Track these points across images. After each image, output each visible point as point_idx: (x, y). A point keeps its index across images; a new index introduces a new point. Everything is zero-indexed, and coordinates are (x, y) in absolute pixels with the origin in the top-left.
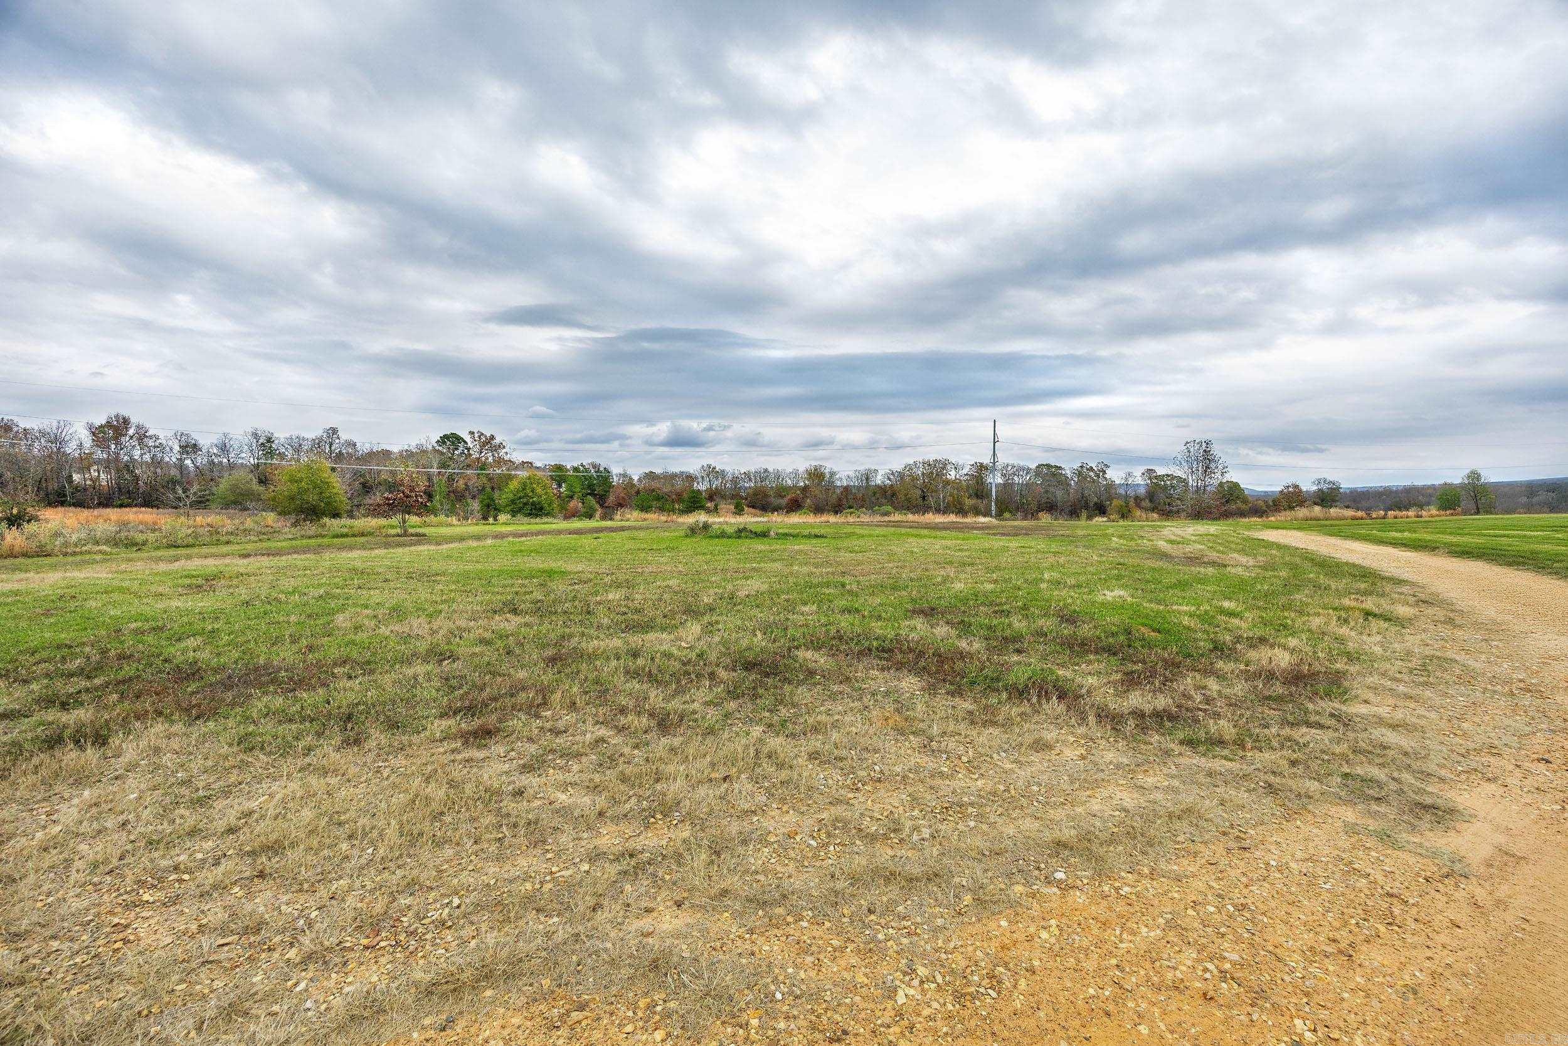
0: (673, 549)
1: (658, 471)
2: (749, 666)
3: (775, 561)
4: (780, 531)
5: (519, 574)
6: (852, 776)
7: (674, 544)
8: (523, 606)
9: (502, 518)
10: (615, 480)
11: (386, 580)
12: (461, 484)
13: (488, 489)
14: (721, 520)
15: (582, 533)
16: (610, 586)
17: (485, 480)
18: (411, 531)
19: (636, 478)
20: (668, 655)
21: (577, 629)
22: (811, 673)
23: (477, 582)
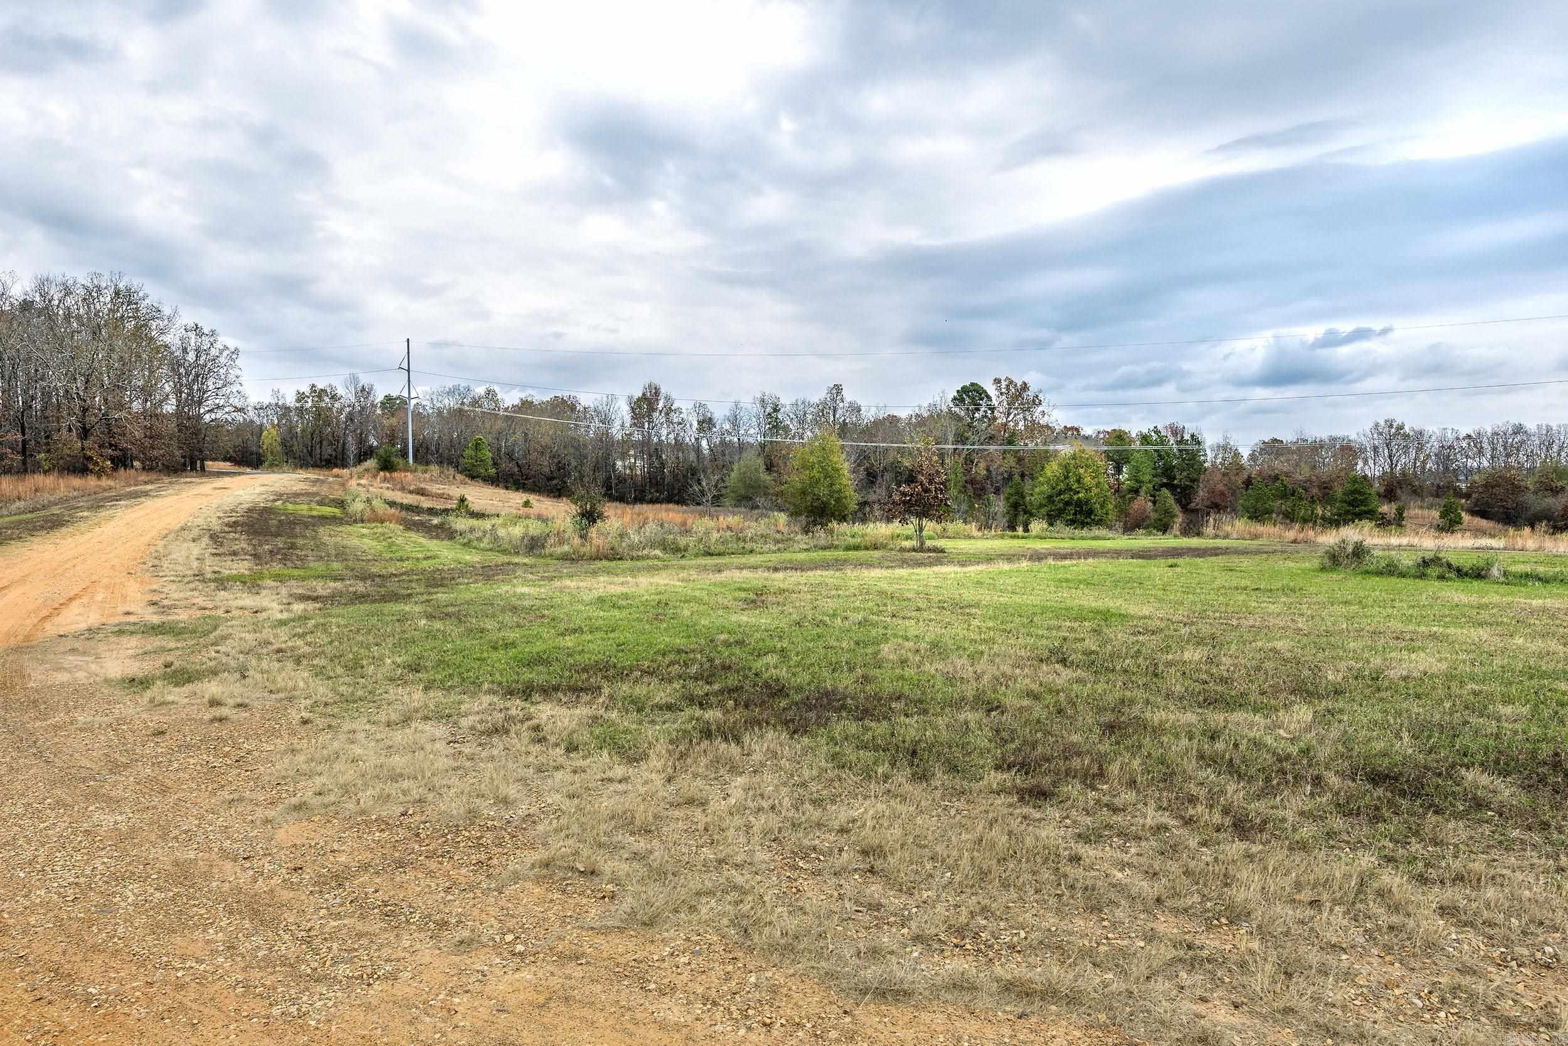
0: (1293, 590)
1: (1288, 436)
2: (1376, 778)
3: (1481, 625)
4: (1513, 569)
5: (1065, 613)
6: (1503, 950)
7: (1299, 582)
8: (1073, 657)
9: (1037, 526)
10: (1209, 457)
11: (919, 609)
12: (980, 470)
13: (1017, 478)
14: (1404, 541)
15: (1150, 557)
16: (1188, 642)
17: (1011, 461)
18: (929, 543)
19: (1245, 453)
20: (1257, 744)
21: (1140, 694)
22: (1479, 804)
23: (1017, 620)
